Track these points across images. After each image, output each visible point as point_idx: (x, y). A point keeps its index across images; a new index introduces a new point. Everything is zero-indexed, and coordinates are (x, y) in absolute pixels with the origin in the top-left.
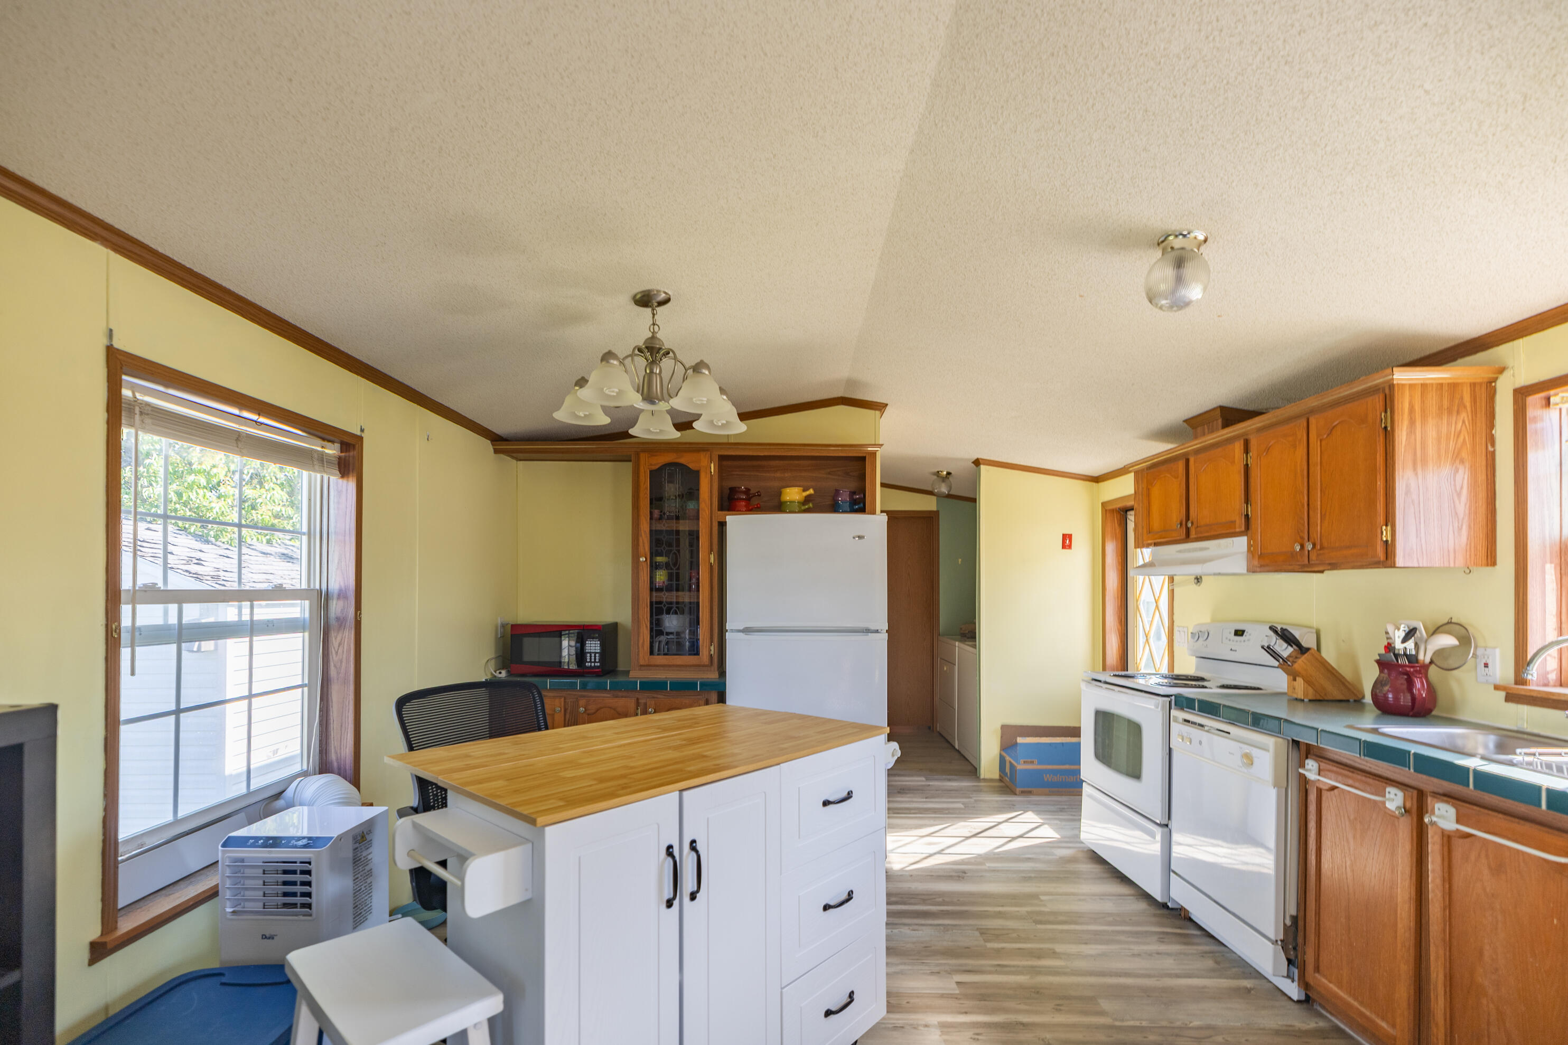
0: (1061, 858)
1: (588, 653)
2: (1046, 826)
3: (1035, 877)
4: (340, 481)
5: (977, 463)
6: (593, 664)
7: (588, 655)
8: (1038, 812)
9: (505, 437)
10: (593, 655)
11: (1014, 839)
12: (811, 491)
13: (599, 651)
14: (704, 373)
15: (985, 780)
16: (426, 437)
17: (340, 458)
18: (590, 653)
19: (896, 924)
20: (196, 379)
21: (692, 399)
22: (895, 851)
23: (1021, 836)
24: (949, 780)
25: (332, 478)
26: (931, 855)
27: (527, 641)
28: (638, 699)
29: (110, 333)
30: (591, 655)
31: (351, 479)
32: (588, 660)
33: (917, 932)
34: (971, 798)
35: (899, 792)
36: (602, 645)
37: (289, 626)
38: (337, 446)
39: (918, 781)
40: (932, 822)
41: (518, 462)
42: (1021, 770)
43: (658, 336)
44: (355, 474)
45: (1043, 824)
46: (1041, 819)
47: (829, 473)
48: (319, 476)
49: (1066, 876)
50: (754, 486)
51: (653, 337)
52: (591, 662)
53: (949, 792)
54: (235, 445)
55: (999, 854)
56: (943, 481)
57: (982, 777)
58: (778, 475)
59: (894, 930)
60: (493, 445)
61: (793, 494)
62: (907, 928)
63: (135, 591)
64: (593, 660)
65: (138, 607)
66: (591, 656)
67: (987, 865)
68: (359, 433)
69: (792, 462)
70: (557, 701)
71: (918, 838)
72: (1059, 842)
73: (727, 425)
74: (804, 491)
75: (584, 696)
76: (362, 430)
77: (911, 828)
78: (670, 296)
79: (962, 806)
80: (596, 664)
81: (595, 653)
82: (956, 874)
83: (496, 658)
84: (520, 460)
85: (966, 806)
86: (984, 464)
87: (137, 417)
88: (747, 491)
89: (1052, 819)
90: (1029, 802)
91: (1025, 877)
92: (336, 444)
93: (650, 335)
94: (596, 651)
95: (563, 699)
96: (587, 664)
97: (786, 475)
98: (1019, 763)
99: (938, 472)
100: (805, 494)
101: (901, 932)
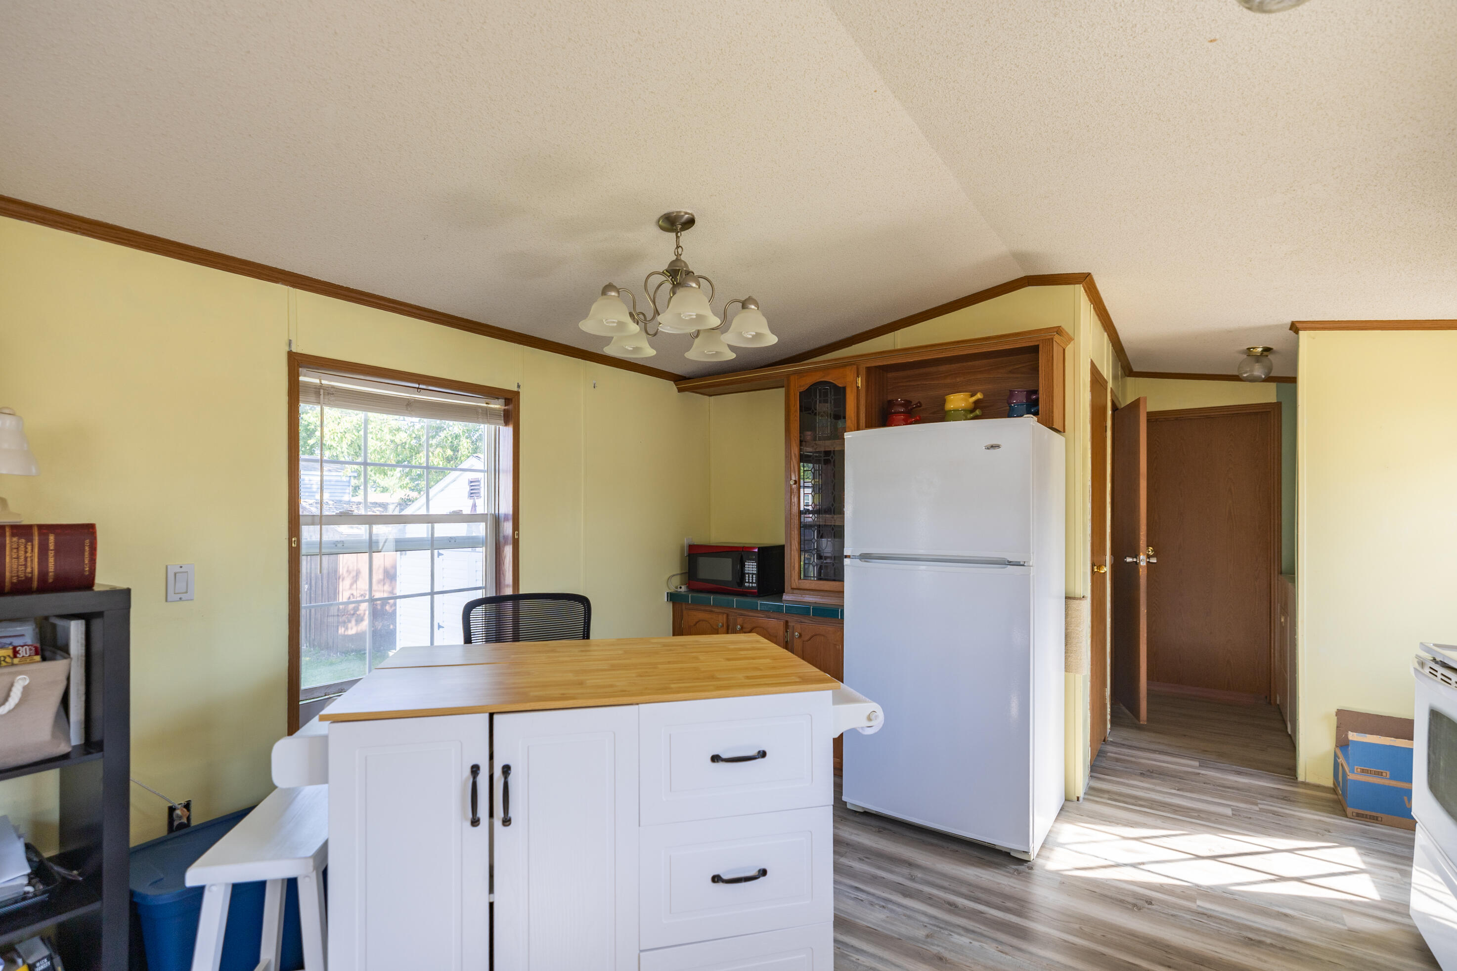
0: (1350, 930)
1: (747, 573)
2: (1366, 877)
3: (1272, 945)
4: (505, 427)
5: (1295, 327)
6: (751, 585)
7: (747, 576)
8: (1366, 851)
9: (687, 376)
10: (751, 576)
11: (1282, 879)
12: (979, 396)
13: (755, 572)
14: (691, 287)
15: (1305, 785)
16: (593, 385)
17: (504, 410)
18: (748, 574)
19: (985, 936)
20: (358, 365)
21: (680, 314)
22: (1066, 846)
23: (1299, 879)
24: (1239, 773)
25: (500, 427)
26: (1118, 865)
27: (703, 561)
28: (787, 622)
29: (290, 342)
30: (752, 576)
31: (510, 426)
32: (747, 581)
33: (1004, 955)
34: (1256, 804)
35: (1142, 774)
36: (758, 567)
37: (468, 543)
38: (502, 401)
39: (1184, 765)
40: (1159, 822)
41: (710, 398)
42: (1355, 782)
43: (683, 258)
44: (512, 423)
45: (1362, 871)
46: (1365, 862)
47: (1011, 372)
48: (493, 426)
49: (1336, 961)
50: (915, 397)
51: (678, 260)
52: (749, 582)
53: (1222, 790)
54: (405, 409)
55: (1232, 893)
56: (1257, 361)
57: (1301, 778)
58: (948, 381)
59: (973, 942)
60: (676, 385)
61: (957, 401)
62: (995, 945)
63: (321, 516)
64: (751, 581)
65: (323, 527)
66: (749, 577)
67: (1199, 903)
68: (516, 389)
69: (965, 364)
70: (720, 616)
71: (1120, 838)
72: (1373, 905)
73: (758, 336)
74: (972, 396)
75: (742, 615)
76: (519, 386)
77: (1118, 824)
78: (693, 216)
79: (1229, 812)
80: (753, 585)
81: (753, 574)
82: (1134, 901)
83: (681, 574)
84: (711, 396)
85: (1236, 812)
86: (1305, 329)
87: (322, 396)
88: (907, 403)
89: (1386, 867)
90: (1364, 833)
91: (1251, 939)
92: (500, 400)
93: (674, 258)
94: (753, 572)
95: (725, 616)
96: (746, 584)
97: (958, 380)
98: (1352, 771)
99: (1249, 349)
100: (974, 399)
101: (982, 947)
